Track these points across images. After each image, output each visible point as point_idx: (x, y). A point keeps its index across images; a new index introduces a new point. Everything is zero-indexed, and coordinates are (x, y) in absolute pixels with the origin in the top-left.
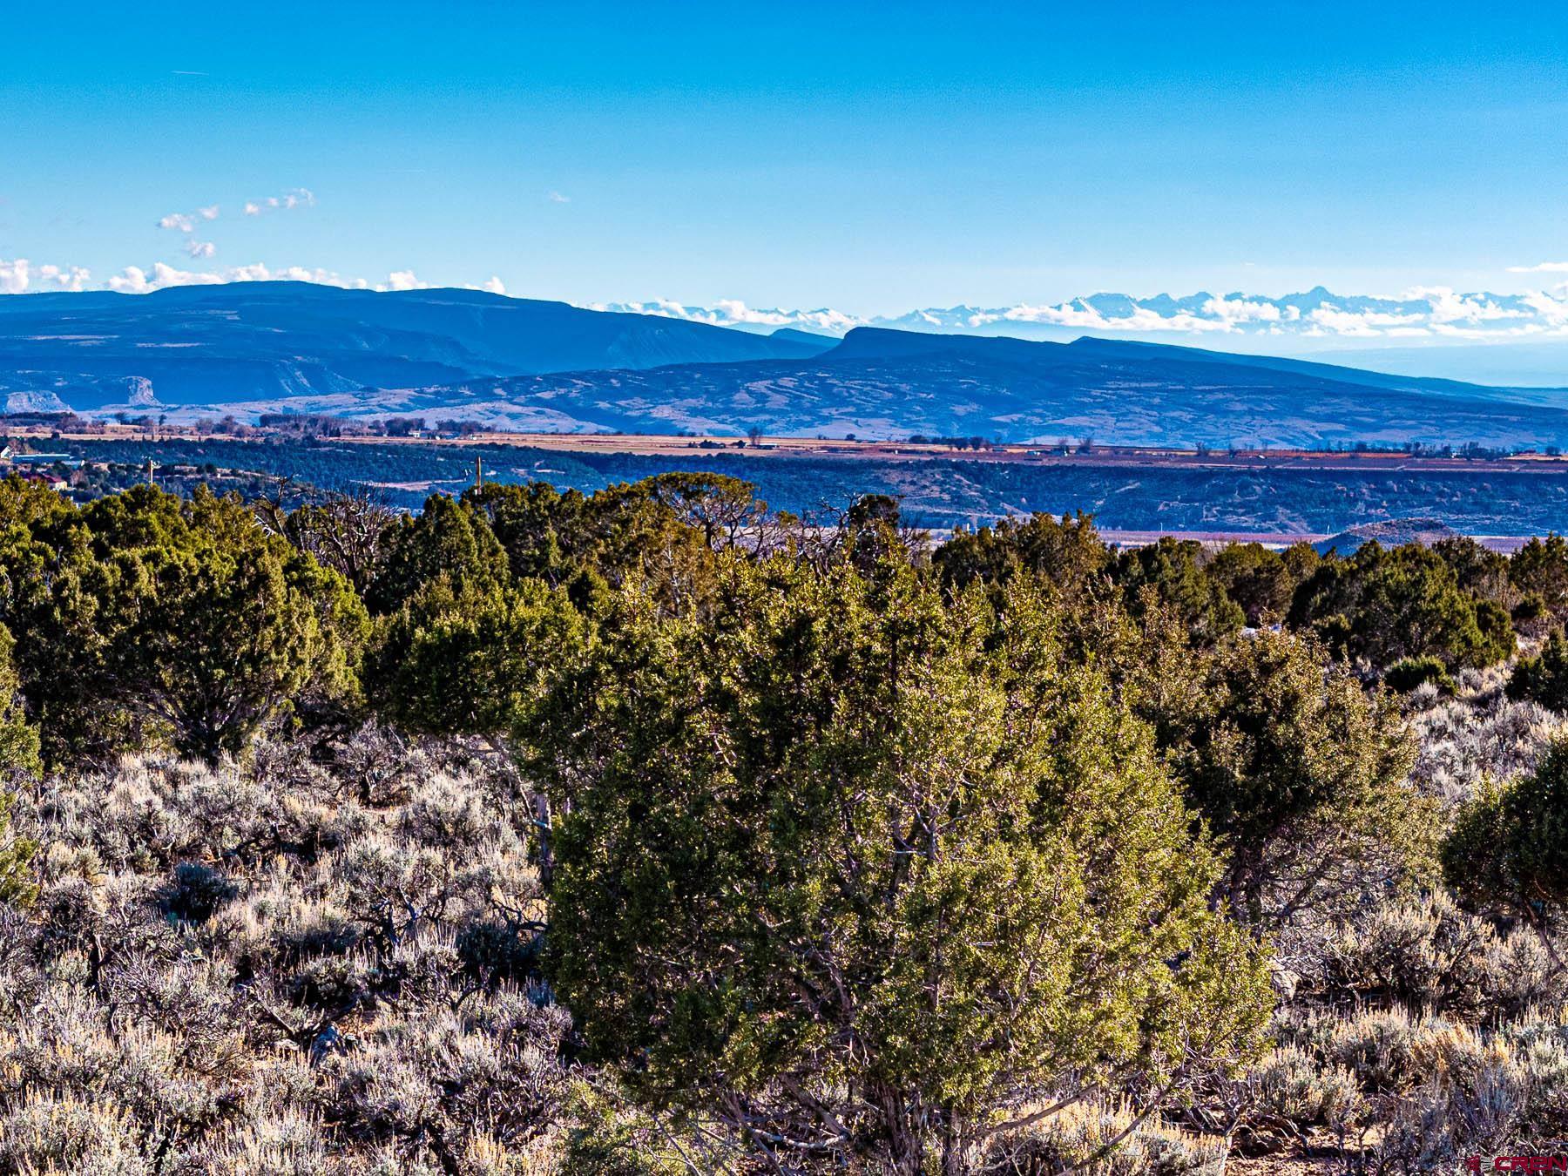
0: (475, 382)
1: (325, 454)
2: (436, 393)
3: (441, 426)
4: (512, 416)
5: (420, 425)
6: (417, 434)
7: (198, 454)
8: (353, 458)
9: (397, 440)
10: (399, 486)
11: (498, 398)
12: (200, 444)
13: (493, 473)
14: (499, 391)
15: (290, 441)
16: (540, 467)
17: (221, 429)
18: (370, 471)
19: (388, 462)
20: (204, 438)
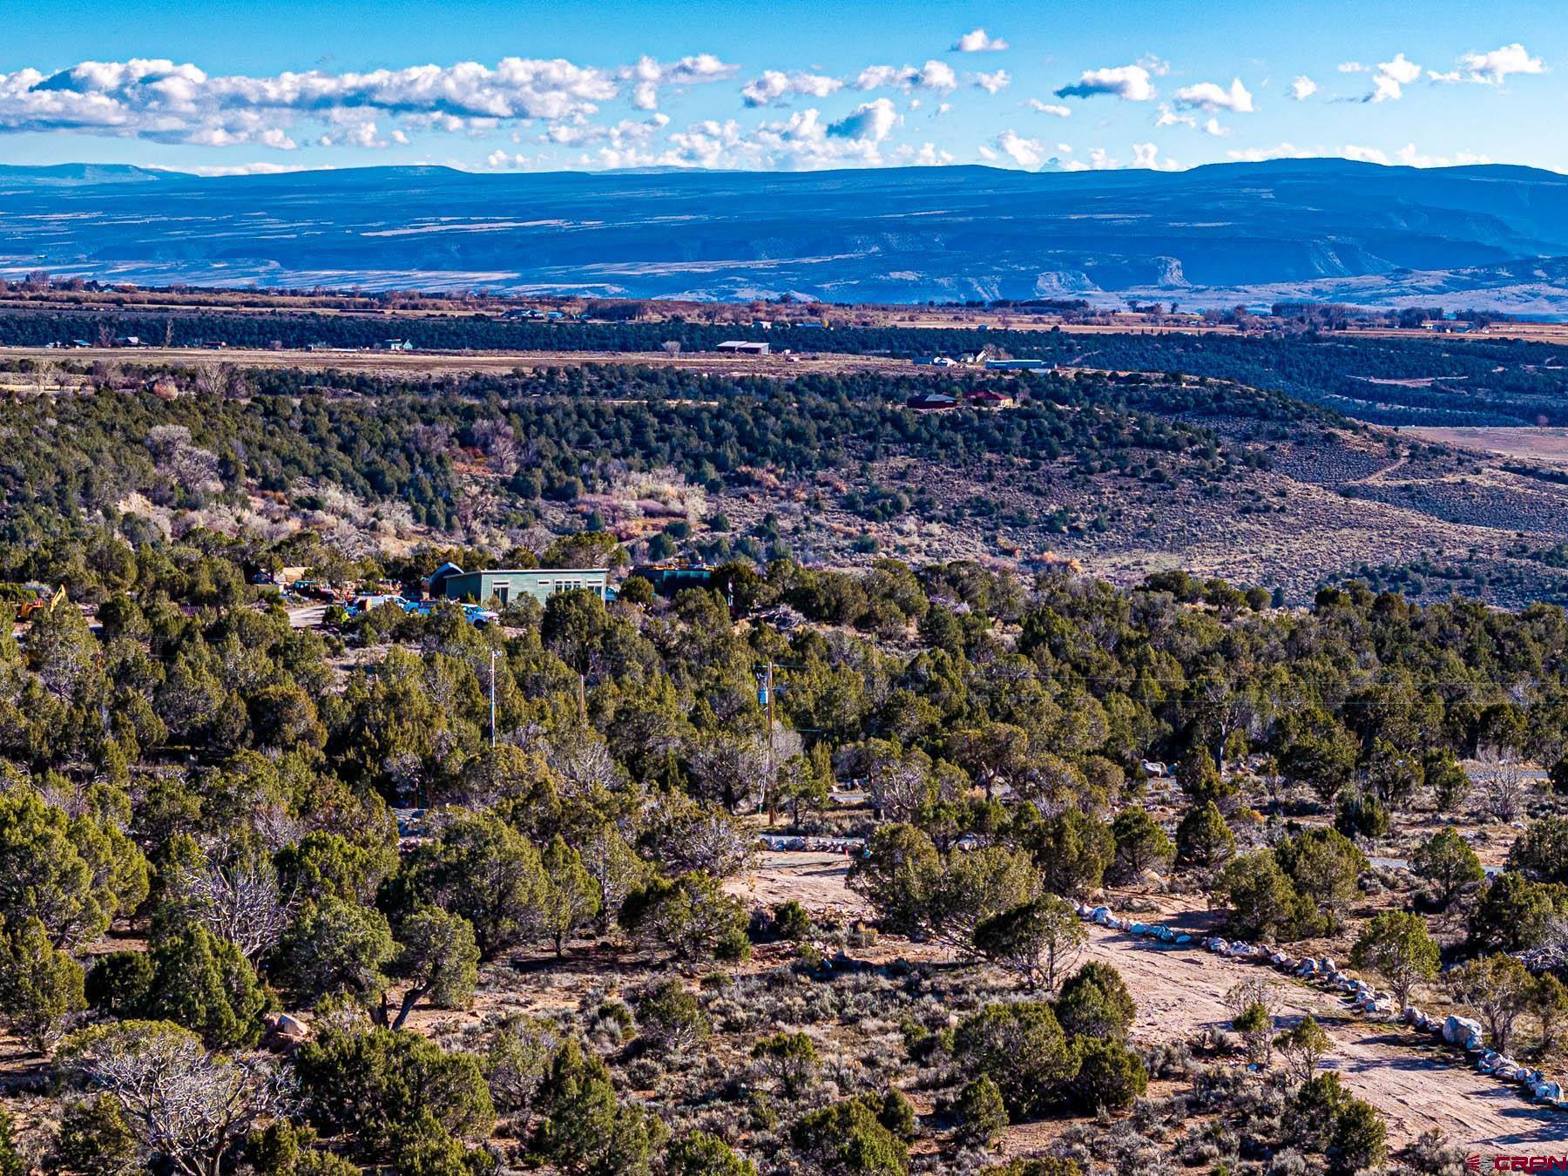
0: (1514, 262)
1: (1326, 349)
2: (1473, 275)
3: (1460, 316)
4: (1553, 299)
5: (1436, 314)
6: (1429, 324)
7: (1196, 350)
8: (1354, 352)
9: (1408, 332)
10: (1400, 383)
11: (1538, 280)
12: (1200, 339)
13: (1500, 369)
14: (1538, 273)
15: (1290, 336)
16: (1550, 364)
17: (1228, 319)
18: (1370, 367)
19: (1391, 359)
20: (1204, 331)
